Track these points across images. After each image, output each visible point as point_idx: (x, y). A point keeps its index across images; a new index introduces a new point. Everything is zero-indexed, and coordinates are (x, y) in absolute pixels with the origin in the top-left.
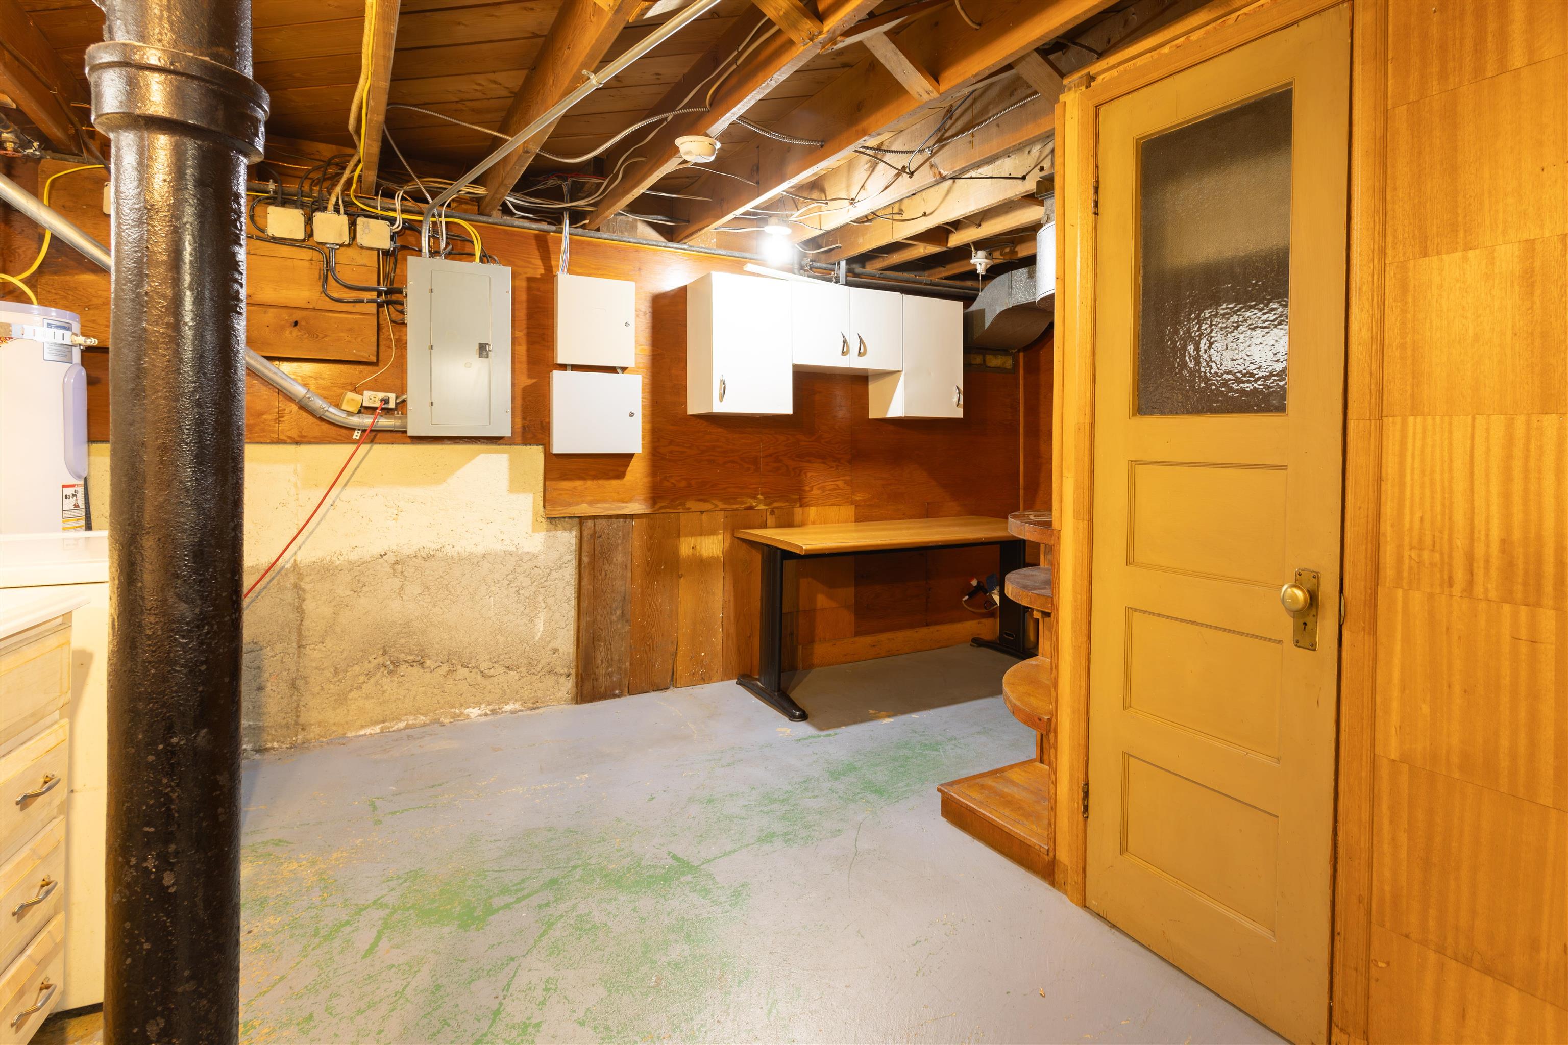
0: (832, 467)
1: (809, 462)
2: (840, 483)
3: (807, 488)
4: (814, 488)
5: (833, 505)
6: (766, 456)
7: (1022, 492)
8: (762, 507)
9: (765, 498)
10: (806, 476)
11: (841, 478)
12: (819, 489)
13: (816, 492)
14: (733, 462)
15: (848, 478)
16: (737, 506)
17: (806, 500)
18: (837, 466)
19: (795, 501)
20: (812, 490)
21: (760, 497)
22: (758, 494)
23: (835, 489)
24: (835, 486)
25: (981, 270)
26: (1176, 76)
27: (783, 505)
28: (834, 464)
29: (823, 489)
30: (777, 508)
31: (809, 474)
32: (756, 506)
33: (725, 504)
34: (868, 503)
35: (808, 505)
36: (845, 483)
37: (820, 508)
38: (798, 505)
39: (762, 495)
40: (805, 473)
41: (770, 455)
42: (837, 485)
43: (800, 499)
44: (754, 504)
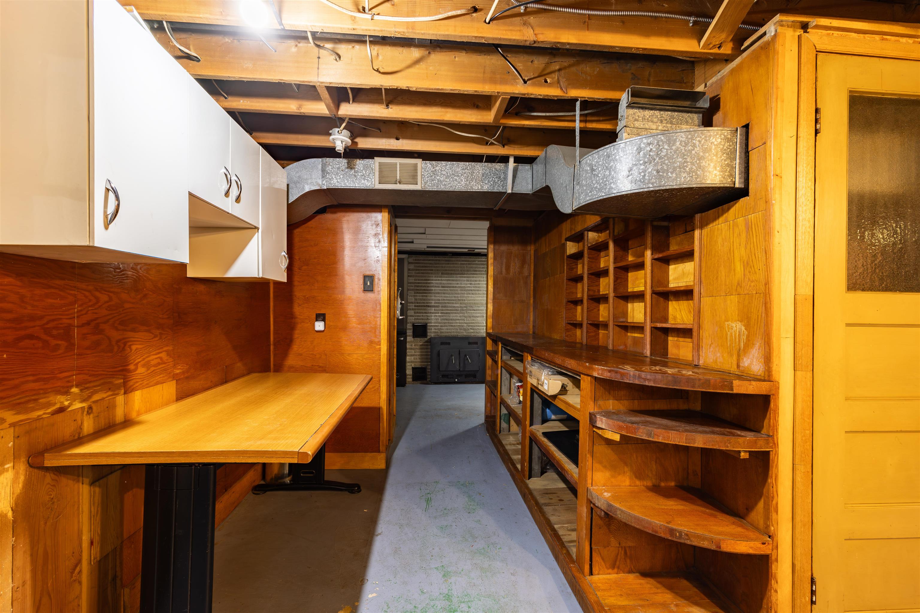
0: (155, 336)
1: (134, 330)
2: (163, 355)
3: (132, 367)
4: (139, 365)
5: (157, 384)
6: (83, 325)
7: (272, 347)
8: (77, 405)
9: (81, 390)
10: (131, 350)
11: (165, 349)
12: (143, 366)
13: (141, 370)
14: (31, 337)
15: (170, 348)
16: (40, 413)
17: (131, 383)
18: (161, 334)
19: (118, 387)
20: (136, 369)
21: (75, 390)
22: (72, 387)
23: (159, 364)
24: (159, 360)
25: (340, 147)
26: (881, 59)
27: (104, 395)
28: (158, 332)
29: (147, 365)
30: (96, 402)
31: (134, 347)
32: (69, 406)
33: (18, 413)
34: (186, 375)
35: (133, 390)
36: (168, 355)
37: (145, 391)
38: (123, 391)
39: (77, 386)
40: (130, 347)
41: (88, 323)
42: (161, 358)
43: (125, 384)
44: (66, 403)
